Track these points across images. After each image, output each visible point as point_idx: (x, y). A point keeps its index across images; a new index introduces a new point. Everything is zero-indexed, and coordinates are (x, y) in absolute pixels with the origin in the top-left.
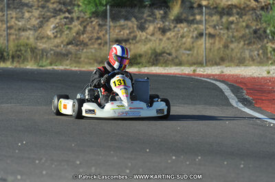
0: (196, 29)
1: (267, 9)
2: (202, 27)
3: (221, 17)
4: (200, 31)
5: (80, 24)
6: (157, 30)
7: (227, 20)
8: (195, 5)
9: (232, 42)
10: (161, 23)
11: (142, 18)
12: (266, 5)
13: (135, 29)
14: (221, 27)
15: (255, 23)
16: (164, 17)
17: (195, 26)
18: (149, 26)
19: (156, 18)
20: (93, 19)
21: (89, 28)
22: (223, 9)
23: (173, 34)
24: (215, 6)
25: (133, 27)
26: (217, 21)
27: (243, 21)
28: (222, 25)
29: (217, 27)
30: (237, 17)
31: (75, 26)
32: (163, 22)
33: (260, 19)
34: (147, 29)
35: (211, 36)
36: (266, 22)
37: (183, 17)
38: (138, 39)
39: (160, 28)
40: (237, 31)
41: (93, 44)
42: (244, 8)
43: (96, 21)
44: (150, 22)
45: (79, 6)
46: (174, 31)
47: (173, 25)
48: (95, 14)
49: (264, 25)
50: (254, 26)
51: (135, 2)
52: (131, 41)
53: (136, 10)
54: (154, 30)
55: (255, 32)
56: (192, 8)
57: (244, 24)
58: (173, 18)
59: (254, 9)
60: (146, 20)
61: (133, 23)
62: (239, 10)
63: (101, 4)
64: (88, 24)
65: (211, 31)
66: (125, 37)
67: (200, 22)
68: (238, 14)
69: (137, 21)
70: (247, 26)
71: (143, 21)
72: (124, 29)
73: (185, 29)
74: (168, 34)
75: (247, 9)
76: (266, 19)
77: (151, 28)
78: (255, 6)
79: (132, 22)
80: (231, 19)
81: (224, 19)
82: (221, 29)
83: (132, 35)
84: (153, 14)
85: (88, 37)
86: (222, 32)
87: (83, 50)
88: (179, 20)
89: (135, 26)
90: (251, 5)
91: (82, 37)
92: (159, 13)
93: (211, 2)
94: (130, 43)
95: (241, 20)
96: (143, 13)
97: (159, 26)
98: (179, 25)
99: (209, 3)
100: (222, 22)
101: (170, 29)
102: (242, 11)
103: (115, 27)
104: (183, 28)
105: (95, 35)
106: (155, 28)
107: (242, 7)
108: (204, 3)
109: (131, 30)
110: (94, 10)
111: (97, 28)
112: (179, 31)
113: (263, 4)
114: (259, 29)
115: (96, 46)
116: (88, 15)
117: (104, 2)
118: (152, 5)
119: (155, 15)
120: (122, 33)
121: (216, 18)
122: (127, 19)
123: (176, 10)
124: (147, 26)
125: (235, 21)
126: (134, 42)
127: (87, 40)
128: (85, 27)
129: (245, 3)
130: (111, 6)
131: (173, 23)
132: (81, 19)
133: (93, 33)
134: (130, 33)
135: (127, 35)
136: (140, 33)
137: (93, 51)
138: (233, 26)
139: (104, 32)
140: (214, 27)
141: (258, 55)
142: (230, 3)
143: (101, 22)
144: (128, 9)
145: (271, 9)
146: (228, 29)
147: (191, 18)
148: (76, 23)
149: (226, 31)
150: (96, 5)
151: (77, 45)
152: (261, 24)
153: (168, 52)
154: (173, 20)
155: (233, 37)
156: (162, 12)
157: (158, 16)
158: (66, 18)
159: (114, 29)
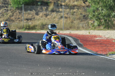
0: (60, 15)
1: (89, 7)
2: (62, 14)
3: (70, 10)
4: (61, 16)
5: (11, 12)
6: (43, 15)
7: (73, 11)
8: (59, 5)
9: (75, 20)
10: (45, 12)
11: (37, 10)
12: (89, 5)
13: (34, 14)
14: (70, 14)
15: (84, 13)
16: (47, 10)
17: (59, 13)
18: (40, 13)
19: (43, 10)
20: (16, 10)
21: (15, 14)
22: (71, 7)
23: (50, 17)
24: (68, 5)
25: (33, 14)
26: (69, 11)
27: (79, 12)
28: (71, 13)
29: (69, 14)
30: (77, 9)
31: (9, 13)
32: (46, 12)
33: (86, 11)
34: (39, 14)
35: (66, 18)
36: (88, 12)
37: (54, 10)
38: (35, 19)
39: (45, 14)
40: (77, 16)
41: (16, 20)
43: (18, 11)
44: (41, 11)
45: (11, 5)
46: (50, 16)
48: (18, 8)
49: (88, 13)
50: (84, 14)
51: (34, 3)
52: (32, 19)
53: (35, 7)
54: (42, 15)
55: (84, 16)
56: (58, 6)
57: (80, 13)
58: (50, 10)
59: (84, 7)
60: (39, 11)
62: (77, 7)
63: (20, 4)
64: (14, 12)
65: (66, 15)
66: (30, 18)
67: (61, 12)
68: (77, 8)
69: (35, 11)
70: (81, 14)
71: (38, 11)
72: (29, 14)
74: (48, 17)
75: (81, 6)
76: (89, 11)
78: (84, 6)
79: (33, 11)
80: (74, 10)
81: (71, 11)
82: (70, 15)
83: (33, 17)
84: (42, 9)
85: (14, 18)
86: (70, 16)
87: (12, 23)
88: (53, 11)
89: (34, 13)
91: (12, 18)
92: (44, 8)
93: (66, 4)
94: (32, 20)
95: (78, 11)
96: (38, 8)
97: (44, 13)
98: (52, 13)
100: (70, 12)
101: (49, 15)
102: (79, 7)
103: (26, 14)
104: (54, 14)
105: (17, 17)
106: (43, 14)
107: (79, 6)
108: (63, 4)
109: (33, 15)
110: (17, 6)
111: (18, 14)
112: (53, 15)
113: (87, 5)
114: (86, 15)
115: (18, 21)
116: (14, 9)
117: (21, 3)
118: (41, 5)
119: (43, 9)
120: (29, 16)
121: (68, 10)
122: (31, 10)
123: (51, 7)
124: (39, 13)
125: (76, 12)
126: (34, 20)
127: (14, 19)
128: (13, 14)
129: (80, 4)
130: (24, 5)
131: (50, 12)
132: (12, 10)
133: (16, 16)
134: (32, 16)
135: (31, 17)
136: (37, 16)
137: (17, 23)
138: (75, 14)
139: (21, 16)
140: (67, 14)
141: (85, 26)
142: (74, 4)
143: (20, 11)
144: (32, 6)
145: (91, 7)
146: (73, 15)
147: (58, 10)
149: (72, 16)
150: (18, 4)
151: (10, 21)
152: (87, 13)
153: (48, 24)
154: (50, 11)
155: (75, 18)
156: (45, 7)
157: (44, 9)
158: (5, 10)
159: (25, 15)
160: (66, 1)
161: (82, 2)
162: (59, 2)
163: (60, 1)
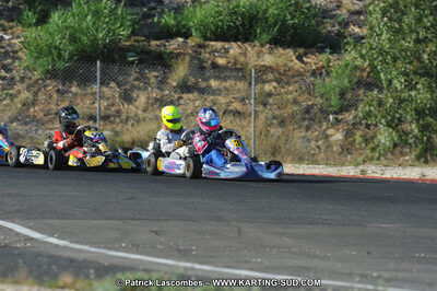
1: (321, 74)
2: (222, 100)
5: (28, 89)
6: (152, 102)
7: (262, 90)
8: (207, 65)
9: (272, 125)
10: (158, 91)
11: (125, 84)
12: (318, 68)
13: (117, 100)
15: (305, 96)
16: (162, 82)
17: (212, 97)
18: (138, 96)
19: (149, 83)
20: (48, 82)
21: (41, 96)
24: (239, 66)
25: (114, 96)
26: (246, 91)
27: (287, 93)
29: (247, 102)
30: (275, 84)
31: (19, 92)
32: (162, 90)
34: (135, 100)
36: (321, 95)
37: (190, 84)
38: (124, 116)
39: (156, 100)
40: (279, 108)
41: (51, 121)
42: (285, 71)
43: (54, 84)
44: (139, 89)
45: (19, 59)
46: (179, 105)
47: (176, 96)
48: (52, 74)
49: (319, 100)
50: (304, 101)
52: (112, 119)
54: (147, 103)
55: (307, 111)
56: (202, 68)
57: (290, 98)
58: (175, 84)
59: (300, 74)
60: (133, 87)
61: (112, 90)
62: (277, 76)
64: (39, 90)
65: (237, 106)
66: (103, 112)
67: (214, 92)
68: (276, 80)
69: (118, 87)
70: (295, 102)
71: (128, 87)
73: (197, 103)
75: (290, 73)
76: (323, 91)
77: (142, 99)
78: (301, 70)
79: (111, 88)
80: (267, 87)
83: (113, 109)
84: (142, 77)
85: (42, 110)
87: (37, 130)
88: (185, 87)
89: (117, 95)
90: (296, 67)
91: (32, 110)
92: (152, 75)
93: (232, 60)
94: (111, 122)
95: (283, 90)
97: (154, 95)
98: (185, 96)
99: (229, 62)
101: (171, 102)
102: (283, 76)
103: (87, 94)
104: (193, 101)
105: (53, 107)
106: (149, 98)
107: (282, 72)
108: (221, 61)
109: (110, 102)
110: (50, 67)
111: (55, 96)
112: (186, 104)
113: (314, 67)
114: (312, 106)
116: (37, 75)
118: (141, 62)
119: (148, 79)
120: (96, 105)
121: (241, 85)
123: (181, 71)
124: (135, 95)
125: (274, 92)
126: (117, 120)
127: (42, 115)
128: (36, 94)
129: (285, 64)
131: (175, 92)
132: (27, 82)
133: (49, 103)
134: (109, 106)
135: (106, 109)
136: (126, 106)
138: (271, 100)
140: (242, 100)
141: (318, 147)
142: (261, 63)
143: (60, 87)
145: (328, 74)
146: (265, 105)
147: (203, 85)
148: (19, 86)
149: (262, 108)
150: (54, 60)
151: (26, 124)
152: (315, 97)
154: (176, 88)
156: (155, 74)
157: (152, 80)
158: (4, 78)
159: (82, 100)
160: (231, 51)
161: (294, 58)
162: (205, 55)
163: (208, 50)
